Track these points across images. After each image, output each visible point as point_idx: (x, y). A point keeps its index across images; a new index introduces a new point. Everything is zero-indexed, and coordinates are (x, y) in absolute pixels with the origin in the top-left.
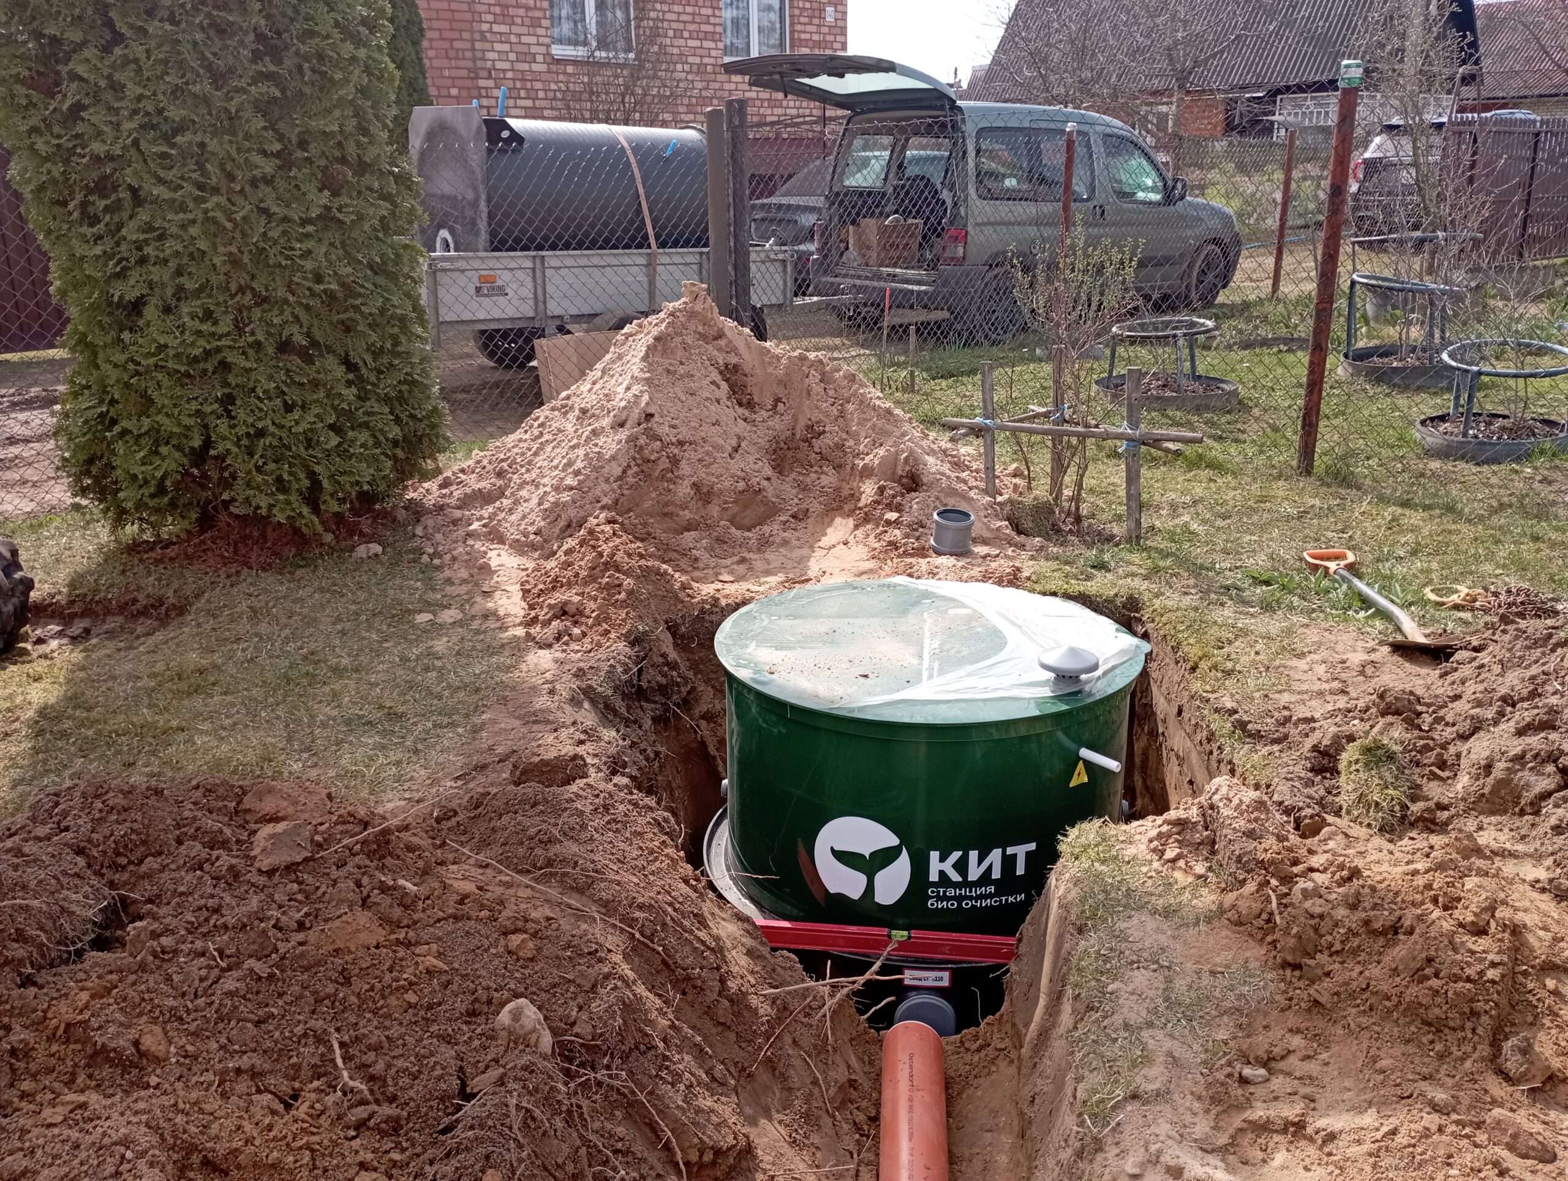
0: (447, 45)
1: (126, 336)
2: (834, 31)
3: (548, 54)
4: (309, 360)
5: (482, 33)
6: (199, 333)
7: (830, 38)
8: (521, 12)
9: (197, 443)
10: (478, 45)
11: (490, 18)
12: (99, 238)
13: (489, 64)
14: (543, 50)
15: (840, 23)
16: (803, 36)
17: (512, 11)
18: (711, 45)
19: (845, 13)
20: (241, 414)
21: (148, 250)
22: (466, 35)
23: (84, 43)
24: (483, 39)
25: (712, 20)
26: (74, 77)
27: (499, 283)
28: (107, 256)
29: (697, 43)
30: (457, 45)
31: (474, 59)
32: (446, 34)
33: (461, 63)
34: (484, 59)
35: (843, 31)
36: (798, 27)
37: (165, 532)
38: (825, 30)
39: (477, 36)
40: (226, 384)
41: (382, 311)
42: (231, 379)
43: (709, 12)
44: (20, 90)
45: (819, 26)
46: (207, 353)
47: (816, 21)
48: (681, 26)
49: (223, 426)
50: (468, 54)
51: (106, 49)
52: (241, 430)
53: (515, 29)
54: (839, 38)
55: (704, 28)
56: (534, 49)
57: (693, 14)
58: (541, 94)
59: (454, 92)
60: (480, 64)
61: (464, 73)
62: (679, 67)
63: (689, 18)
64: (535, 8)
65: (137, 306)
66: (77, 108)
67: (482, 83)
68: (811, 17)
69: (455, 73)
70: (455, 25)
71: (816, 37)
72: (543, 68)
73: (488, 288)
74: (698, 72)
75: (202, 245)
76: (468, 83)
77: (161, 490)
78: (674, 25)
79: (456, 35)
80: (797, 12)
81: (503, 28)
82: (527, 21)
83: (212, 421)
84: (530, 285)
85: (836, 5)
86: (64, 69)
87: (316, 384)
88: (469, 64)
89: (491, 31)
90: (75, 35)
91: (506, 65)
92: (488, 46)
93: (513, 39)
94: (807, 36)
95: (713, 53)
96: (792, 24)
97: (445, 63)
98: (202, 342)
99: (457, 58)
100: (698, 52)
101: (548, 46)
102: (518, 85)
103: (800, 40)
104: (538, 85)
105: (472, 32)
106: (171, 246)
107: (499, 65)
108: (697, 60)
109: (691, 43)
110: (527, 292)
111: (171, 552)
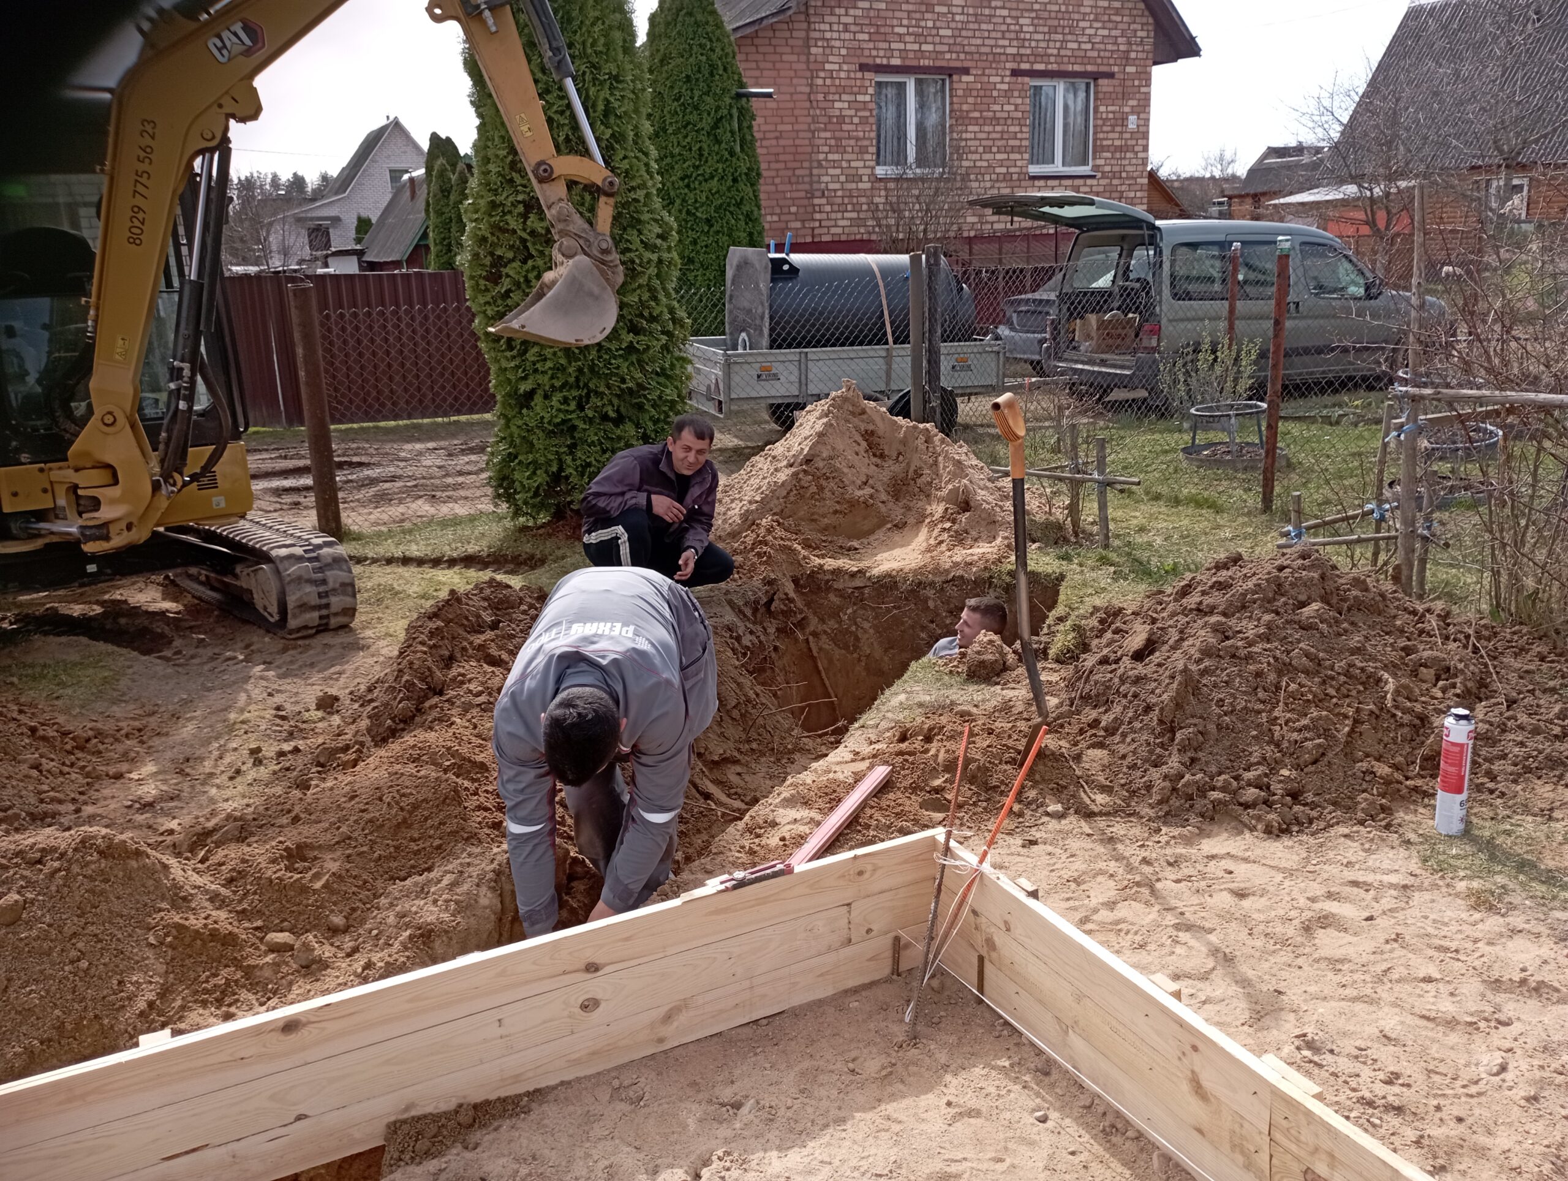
0: (790, 173)
1: (524, 411)
2: (1135, 136)
3: (873, 174)
4: (617, 426)
5: (819, 161)
6: (559, 410)
7: (1133, 142)
8: (852, 142)
9: (554, 469)
10: (815, 171)
11: (826, 149)
12: (514, 357)
13: (823, 186)
14: (869, 171)
15: (1142, 129)
16: (1105, 143)
17: (844, 143)
18: (1018, 156)
19: (1148, 120)
20: (579, 454)
21: (538, 366)
22: (806, 164)
23: (513, 260)
24: (820, 166)
25: (1019, 136)
26: (508, 276)
27: (774, 371)
28: (517, 367)
29: (1005, 156)
30: (798, 172)
31: (811, 183)
32: (789, 165)
33: (800, 187)
34: (819, 182)
35: (1145, 136)
36: (1101, 136)
37: (539, 522)
38: (1128, 136)
39: (815, 164)
40: (573, 437)
41: (660, 397)
42: (576, 435)
43: (1017, 129)
44: (482, 282)
45: (1121, 133)
46: (564, 422)
47: (1118, 129)
48: (990, 143)
49: (569, 459)
50: (807, 179)
51: (524, 262)
52: (578, 462)
53: (846, 157)
54: (1140, 142)
55: (1011, 143)
56: (860, 172)
57: (1002, 132)
58: (865, 207)
59: (793, 209)
60: (815, 186)
61: (803, 194)
62: (987, 177)
63: (998, 136)
64: (864, 138)
65: (530, 395)
66: (508, 292)
67: (816, 201)
68: (1113, 126)
69: (795, 195)
70: (798, 157)
71: (1117, 143)
72: (869, 185)
73: (766, 375)
74: (1004, 180)
75: (563, 361)
76: (806, 202)
77: (536, 494)
78: (984, 143)
79: (798, 165)
80: (1100, 122)
81: (836, 157)
82: (856, 149)
83: (564, 457)
84: (796, 373)
85: (1138, 114)
86: (504, 271)
87: (619, 438)
88: (807, 187)
89: (826, 160)
90: (510, 255)
91: (837, 186)
92: (823, 171)
93: (844, 164)
94: (1109, 142)
95: (1019, 163)
96: (1095, 133)
97: (788, 187)
98: (561, 416)
99: (798, 183)
100: (1005, 163)
101: (873, 168)
102: (846, 200)
103: (1102, 146)
104: (863, 200)
105: (811, 161)
106: (549, 364)
107: (831, 186)
108: (1004, 170)
109: (999, 156)
110: (794, 378)
111: (541, 531)
